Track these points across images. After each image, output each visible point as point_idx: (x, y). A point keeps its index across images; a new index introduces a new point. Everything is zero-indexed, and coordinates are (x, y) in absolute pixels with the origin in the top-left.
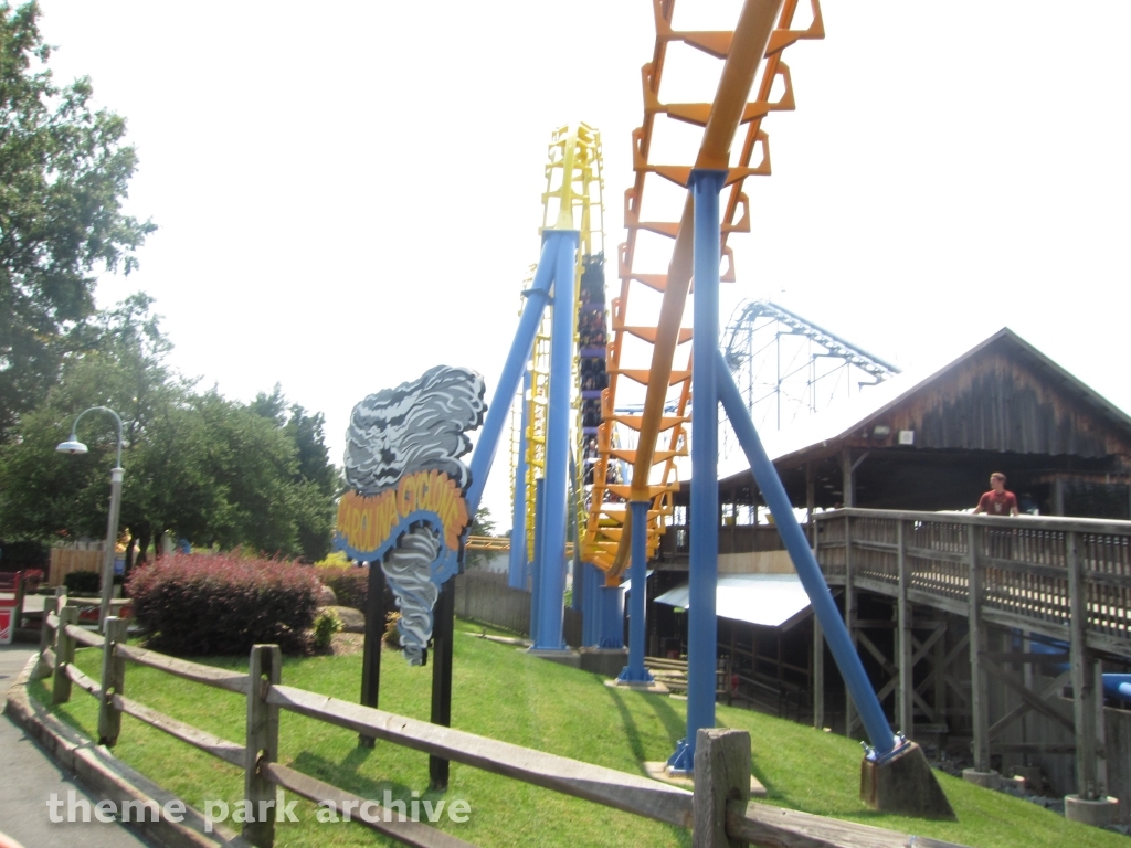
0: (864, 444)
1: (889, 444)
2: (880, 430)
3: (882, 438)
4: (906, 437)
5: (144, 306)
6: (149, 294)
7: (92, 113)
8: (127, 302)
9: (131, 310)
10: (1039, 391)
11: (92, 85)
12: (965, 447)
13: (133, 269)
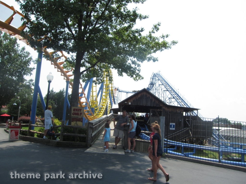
0: (124, 104)
1: (127, 104)
2: (126, 102)
3: (126, 104)
4: (130, 103)
5: (32, 81)
6: (33, 79)
7: (25, 52)
8: (29, 81)
9: (30, 82)
10: (151, 97)
11: (25, 48)
12: (139, 105)
13: (31, 75)
